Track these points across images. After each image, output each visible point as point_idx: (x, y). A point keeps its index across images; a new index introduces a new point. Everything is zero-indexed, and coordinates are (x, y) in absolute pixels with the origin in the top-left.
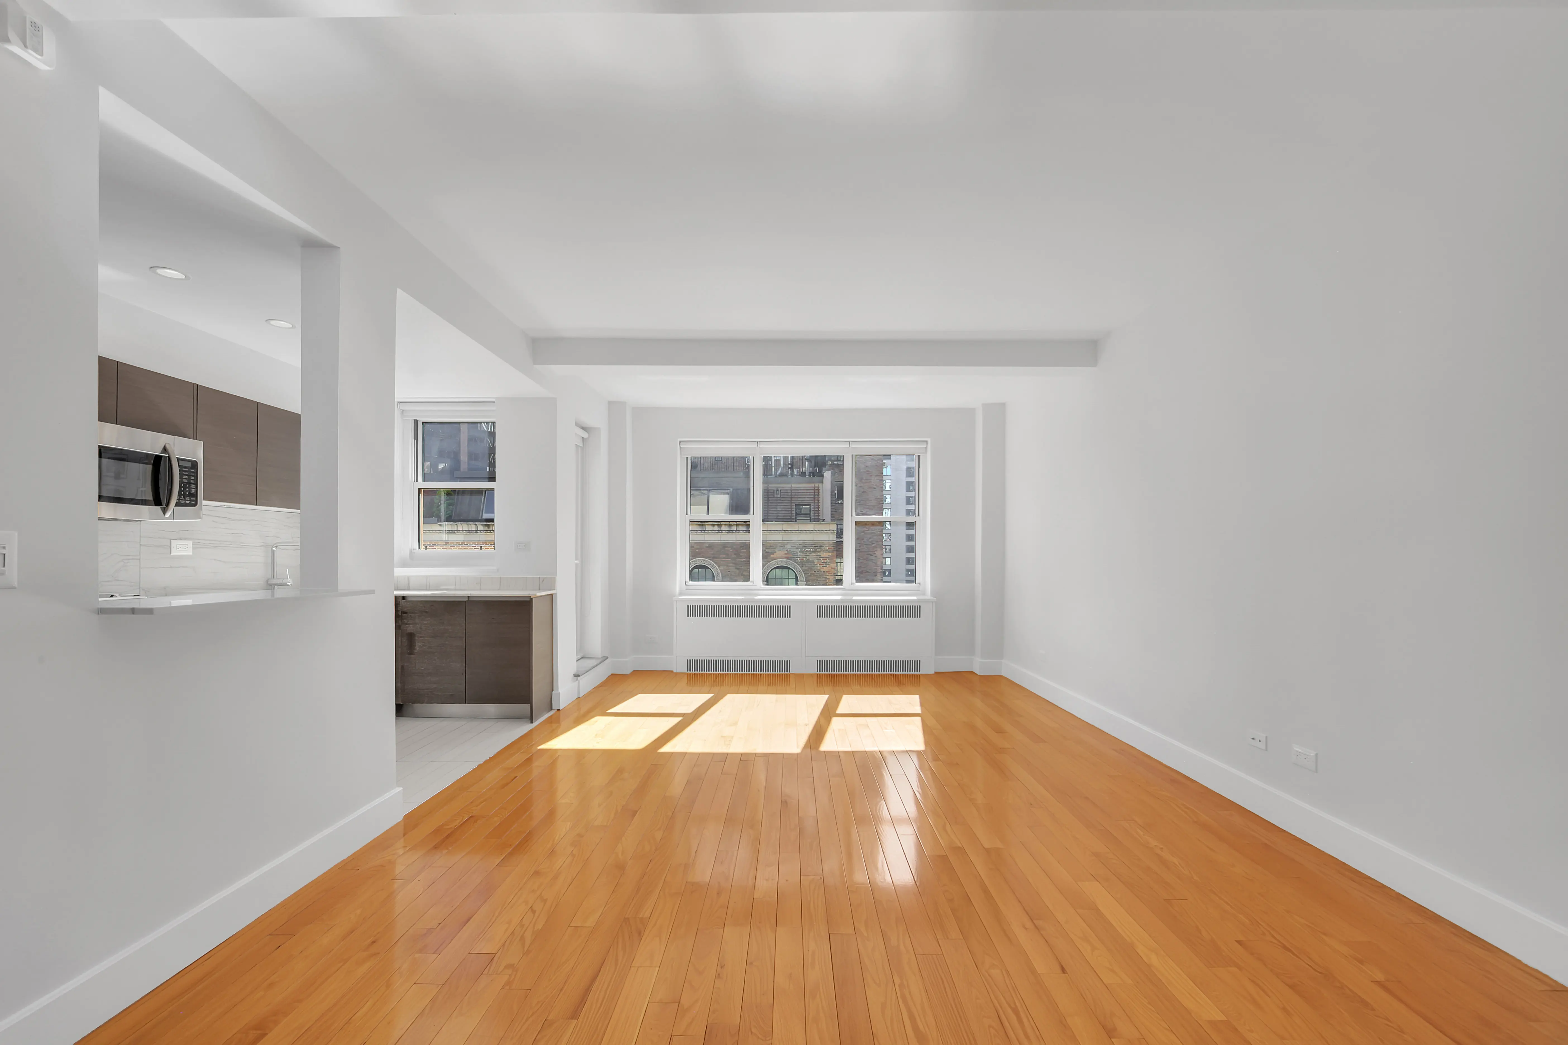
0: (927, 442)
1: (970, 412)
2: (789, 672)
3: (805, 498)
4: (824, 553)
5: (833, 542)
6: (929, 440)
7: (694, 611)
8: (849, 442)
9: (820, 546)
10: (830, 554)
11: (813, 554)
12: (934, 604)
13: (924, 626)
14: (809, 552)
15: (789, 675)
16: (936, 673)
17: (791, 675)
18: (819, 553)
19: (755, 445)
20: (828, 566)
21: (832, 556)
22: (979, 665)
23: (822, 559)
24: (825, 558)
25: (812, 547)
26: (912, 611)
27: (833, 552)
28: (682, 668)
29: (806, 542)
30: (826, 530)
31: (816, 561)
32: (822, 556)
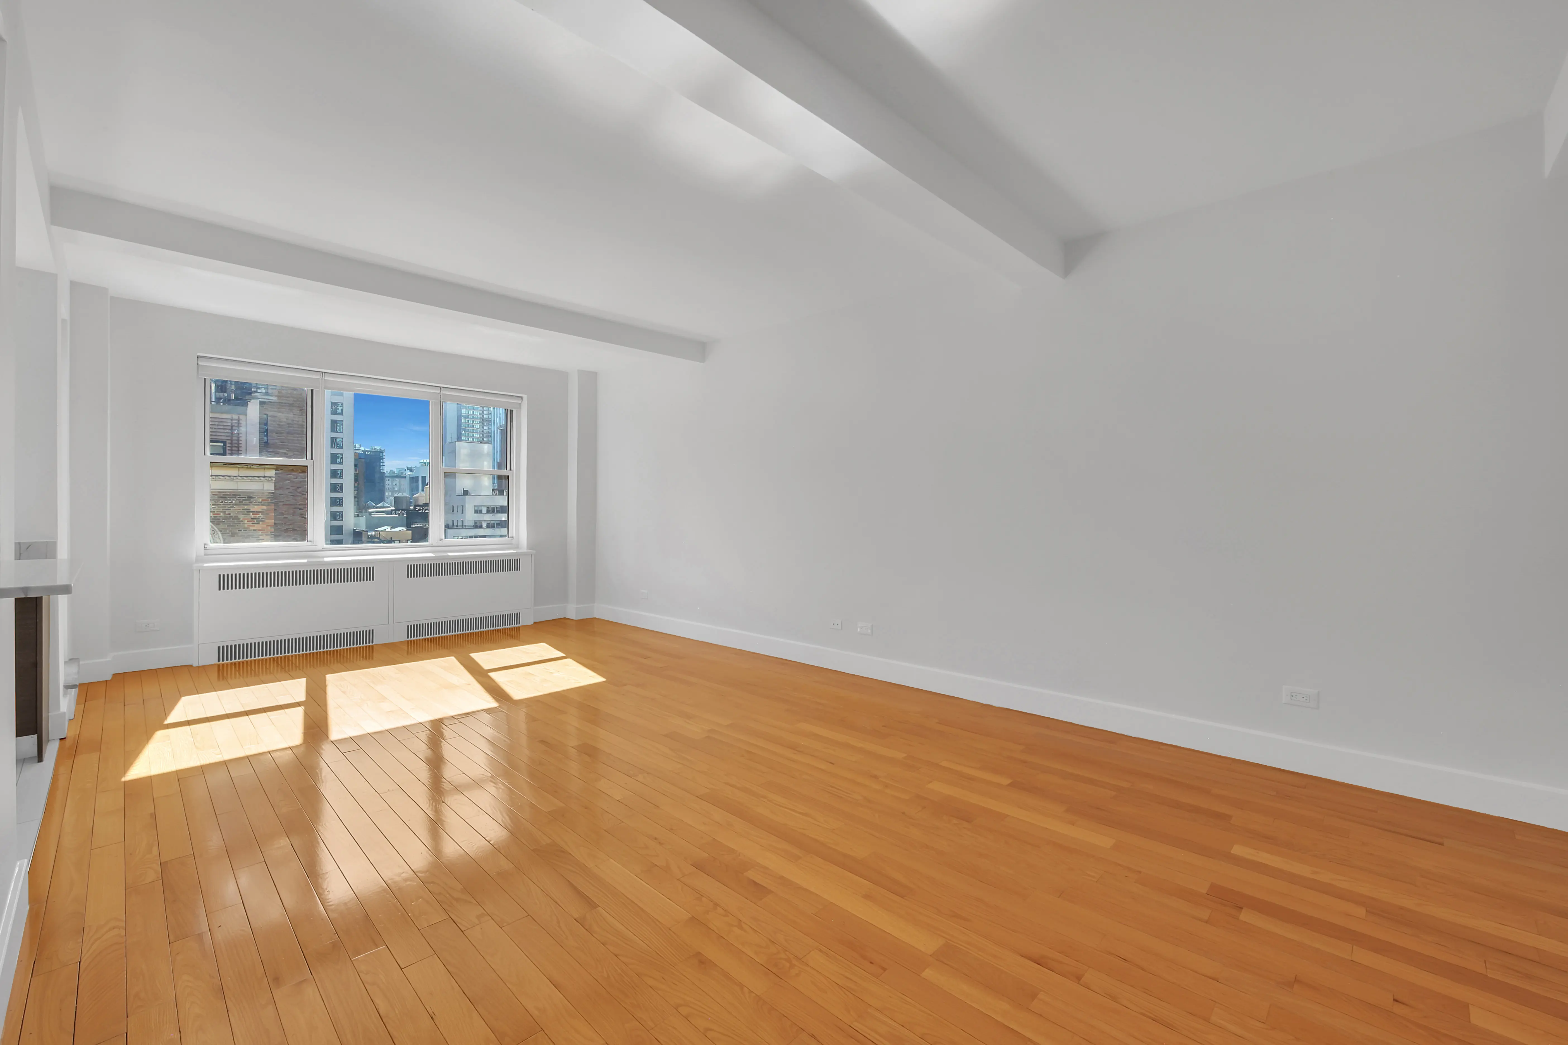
0: (522, 398)
1: (562, 376)
2: (372, 642)
3: (221, 436)
4: (256, 506)
5: (269, 493)
6: (525, 397)
7: (226, 581)
8: (441, 388)
9: (248, 497)
10: (265, 507)
11: (236, 507)
12: (533, 557)
13: (523, 579)
14: (230, 505)
15: (373, 646)
16: (535, 623)
17: (374, 646)
18: (246, 507)
19: (318, 376)
20: (261, 523)
21: (267, 510)
22: (572, 611)
23: (251, 513)
24: (255, 513)
25: (235, 498)
26: (511, 564)
27: (269, 504)
28: (212, 659)
29: (225, 492)
30: (258, 477)
31: (241, 517)
32: (251, 510)
